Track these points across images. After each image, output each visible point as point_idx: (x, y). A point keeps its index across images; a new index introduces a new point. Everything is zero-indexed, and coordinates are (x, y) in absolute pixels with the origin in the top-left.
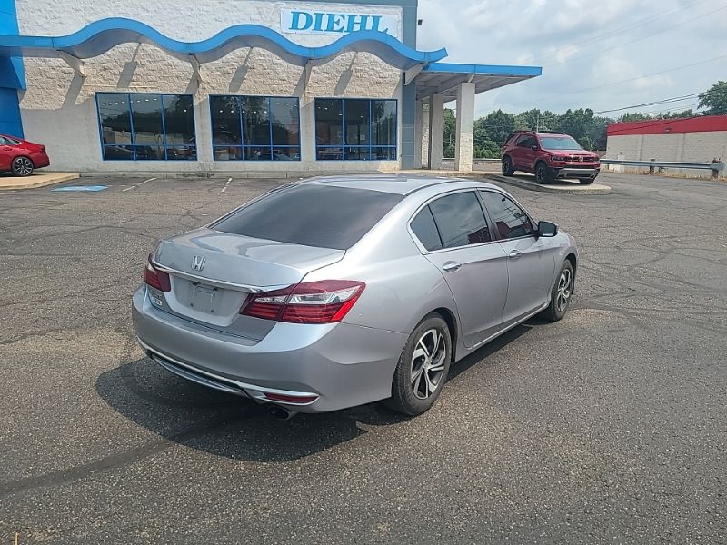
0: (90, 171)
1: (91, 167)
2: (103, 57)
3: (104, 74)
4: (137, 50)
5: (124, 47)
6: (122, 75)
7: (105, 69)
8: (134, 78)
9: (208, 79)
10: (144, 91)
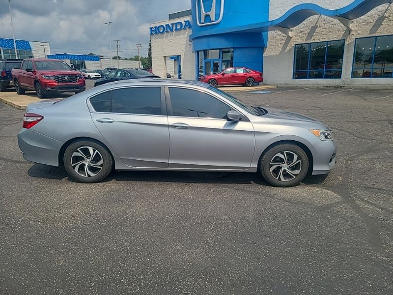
0: (286, 84)
1: (287, 83)
2: (301, 25)
3: (300, 34)
4: (319, 19)
5: (312, 18)
6: (309, 33)
7: (301, 32)
8: (314, 34)
9: (356, 29)
10: (319, 41)
